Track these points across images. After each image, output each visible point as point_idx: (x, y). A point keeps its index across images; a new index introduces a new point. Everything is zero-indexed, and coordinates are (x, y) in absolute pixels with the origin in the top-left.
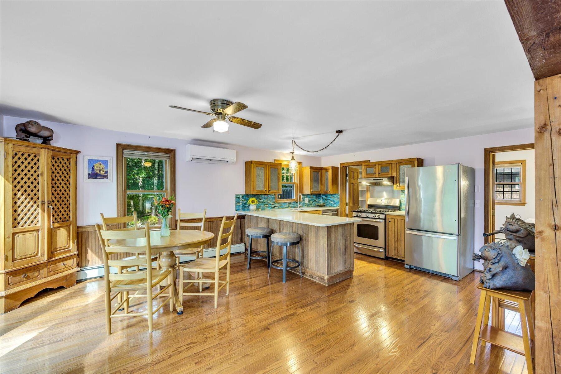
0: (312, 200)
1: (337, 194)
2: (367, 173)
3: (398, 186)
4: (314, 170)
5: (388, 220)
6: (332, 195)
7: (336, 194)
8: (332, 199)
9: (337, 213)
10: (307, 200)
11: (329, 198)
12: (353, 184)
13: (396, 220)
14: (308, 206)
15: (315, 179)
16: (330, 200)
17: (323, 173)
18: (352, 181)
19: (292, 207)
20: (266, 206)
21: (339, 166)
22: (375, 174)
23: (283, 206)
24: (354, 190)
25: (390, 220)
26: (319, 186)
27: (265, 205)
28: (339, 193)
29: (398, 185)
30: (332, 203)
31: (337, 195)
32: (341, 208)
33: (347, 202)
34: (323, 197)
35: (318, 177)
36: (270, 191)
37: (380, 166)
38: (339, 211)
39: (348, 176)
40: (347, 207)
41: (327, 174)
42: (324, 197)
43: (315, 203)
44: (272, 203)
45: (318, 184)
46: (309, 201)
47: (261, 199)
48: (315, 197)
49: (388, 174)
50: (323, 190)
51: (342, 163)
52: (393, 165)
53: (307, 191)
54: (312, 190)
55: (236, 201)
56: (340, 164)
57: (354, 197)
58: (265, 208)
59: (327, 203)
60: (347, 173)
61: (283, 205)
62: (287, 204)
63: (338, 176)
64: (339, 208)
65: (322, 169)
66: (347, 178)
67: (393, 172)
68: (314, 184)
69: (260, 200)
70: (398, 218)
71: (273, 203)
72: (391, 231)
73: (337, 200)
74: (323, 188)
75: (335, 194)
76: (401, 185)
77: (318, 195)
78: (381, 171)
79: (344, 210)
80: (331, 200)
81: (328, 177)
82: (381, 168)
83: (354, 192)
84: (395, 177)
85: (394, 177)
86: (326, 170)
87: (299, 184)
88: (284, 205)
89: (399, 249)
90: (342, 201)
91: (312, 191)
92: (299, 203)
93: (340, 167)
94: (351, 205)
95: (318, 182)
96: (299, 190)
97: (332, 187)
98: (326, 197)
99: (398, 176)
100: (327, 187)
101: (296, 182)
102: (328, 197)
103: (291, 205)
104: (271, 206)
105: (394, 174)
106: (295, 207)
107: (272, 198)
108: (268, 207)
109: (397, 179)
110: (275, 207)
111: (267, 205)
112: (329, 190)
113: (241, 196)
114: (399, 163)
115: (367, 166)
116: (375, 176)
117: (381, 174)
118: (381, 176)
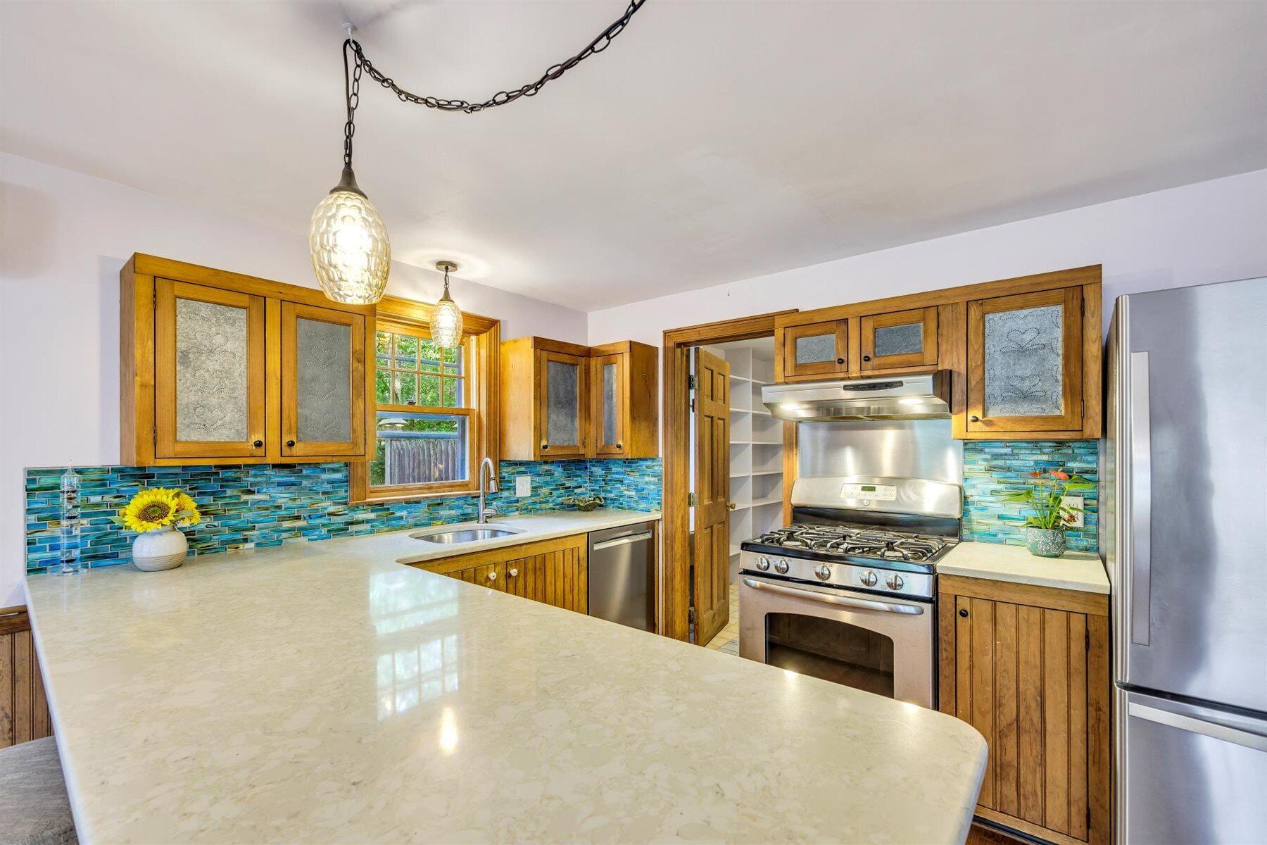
0: (547, 484)
1: (653, 459)
2: (800, 361)
3: (976, 420)
4: (553, 356)
5: (950, 606)
6: (629, 462)
7: (645, 459)
8: (629, 479)
9: (653, 535)
10: (523, 486)
11: (617, 473)
12: (712, 418)
13: (1006, 613)
14: (529, 510)
15: (557, 394)
16: (621, 482)
17: (593, 370)
18: (710, 407)
19: (451, 520)
20: (286, 525)
21: (658, 343)
22: (844, 366)
23: (401, 518)
24: (715, 444)
25: (963, 604)
26: (577, 423)
27: (284, 519)
28: (661, 454)
29: (979, 416)
30: (629, 497)
31: (649, 463)
32: (669, 518)
33: (692, 490)
34: (594, 469)
35: (573, 386)
36: (291, 444)
37: (868, 326)
38: (660, 528)
39: (697, 385)
40: (692, 510)
41: (610, 372)
42: (598, 471)
43: (560, 497)
44: (332, 509)
45: (573, 417)
46: (535, 489)
47: (251, 492)
48: (560, 469)
49: (913, 358)
50: (593, 440)
51: (670, 332)
52: (946, 316)
53: (521, 445)
54: (544, 443)
55: (29, 511)
56: (665, 333)
57: (715, 469)
58: (284, 535)
59: (611, 495)
60: (692, 372)
61: (398, 514)
62: (424, 506)
63: (656, 384)
64: (658, 516)
65: (588, 353)
66: (692, 392)
67: (943, 347)
68: (553, 416)
69: (245, 497)
70: (1017, 598)
71: (340, 508)
72: (971, 668)
73: (650, 483)
74: (593, 433)
75: (641, 459)
76: (992, 415)
77: (575, 463)
78: (875, 346)
79: (679, 522)
80: (625, 482)
81: (614, 387)
82: (875, 330)
83: (715, 451)
84: (959, 374)
85: (955, 377)
86: (606, 356)
87: (488, 414)
88: (404, 513)
89: (1030, 781)
90: (670, 488)
91: (545, 447)
92: (482, 498)
93: (665, 347)
94: (706, 502)
95: (574, 408)
96: (489, 441)
97: (632, 430)
98: (608, 470)
99: (980, 372)
100: (610, 427)
101: (474, 405)
102: (614, 469)
103: (444, 513)
104: (323, 525)
105: (953, 361)
106: (466, 518)
107: (330, 482)
108: (302, 531)
109: (973, 383)
110: (353, 528)
111: (298, 518)
112: (620, 443)
113: (67, 482)
114: (980, 302)
115: (800, 330)
116: (842, 375)
117: (875, 362)
118: (876, 372)
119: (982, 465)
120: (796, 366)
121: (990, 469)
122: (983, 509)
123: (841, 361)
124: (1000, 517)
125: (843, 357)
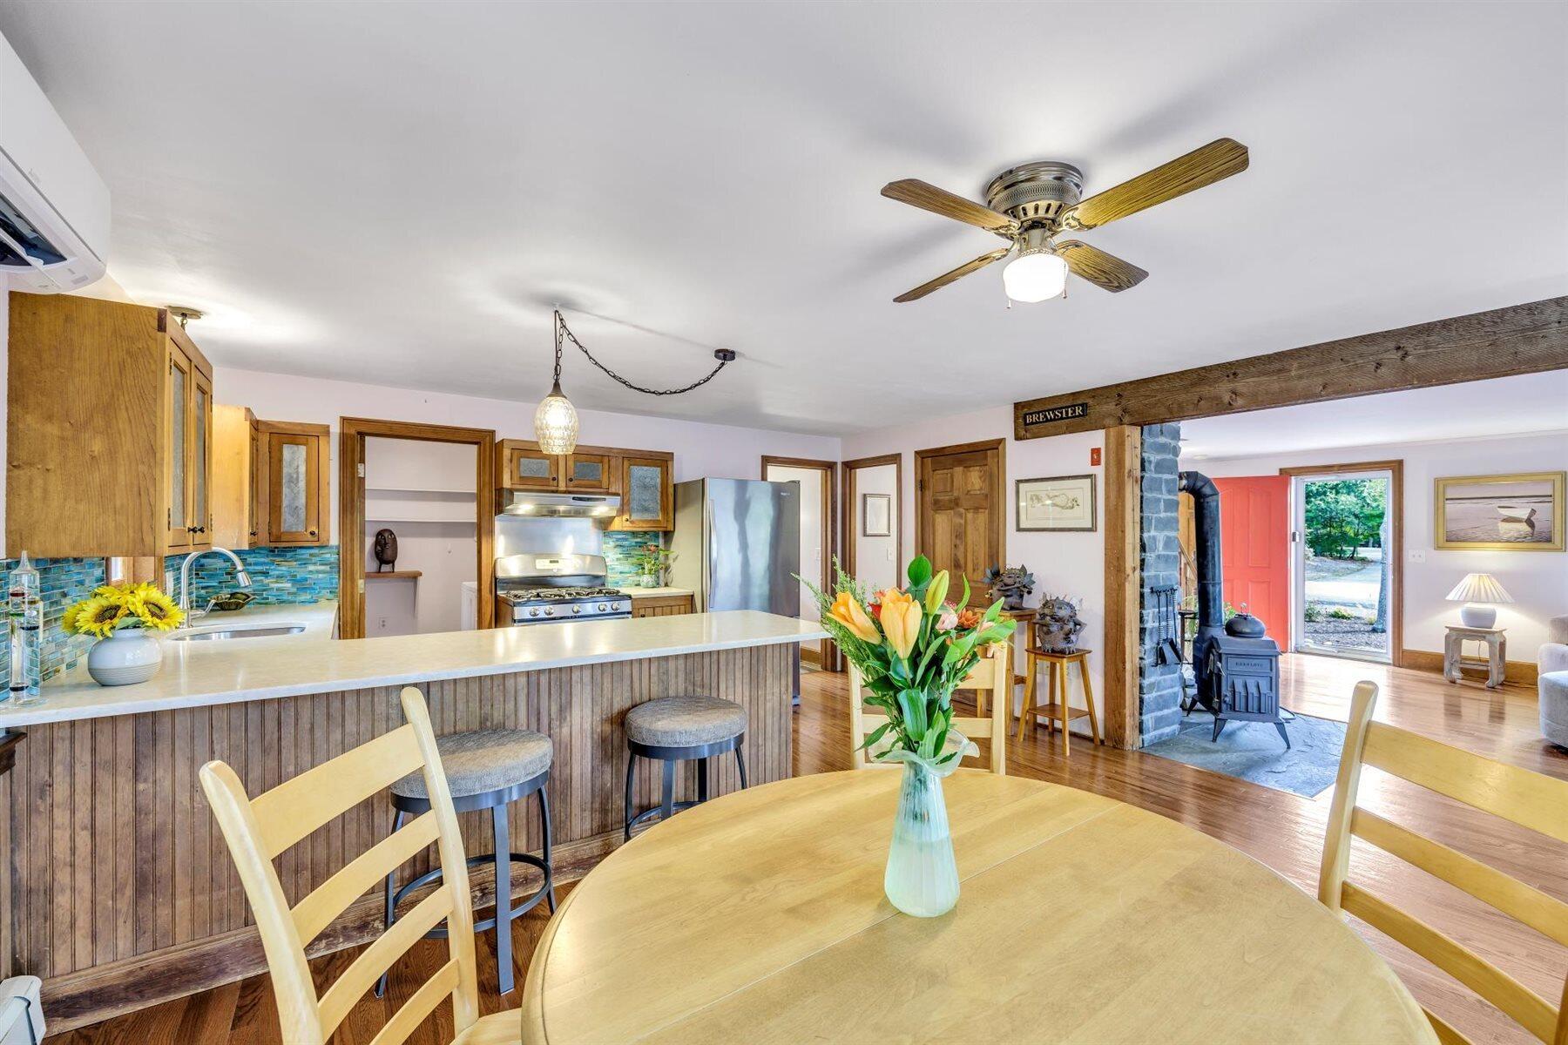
2: (523, 474)
3: (627, 520)
5: (637, 614)
22: (556, 482)
25: (642, 612)
29: (629, 518)
30: (280, 590)
31: (315, 551)
37: (571, 460)
41: (294, 453)
49: (595, 484)
50: (265, 526)
52: (613, 462)
67: (612, 479)
73: (317, 572)
74: (264, 517)
76: (633, 518)
78: (575, 472)
81: (302, 469)
82: (574, 463)
86: (287, 435)
90: (349, 575)
93: (343, 433)
99: (628, 495)
105: (617, 488)
109: (625, 500)
112: (314, 530)
114: (629, 459)
115: (523, 453)
116: (553, 488)
117: (575, 482)
118: (576, 489)
119: (612, 544)
120: (520, 477)
121: (616, 546)
122: (613, 569)
123: (554, 479)
124: (621, 573)
125: (555, 476)
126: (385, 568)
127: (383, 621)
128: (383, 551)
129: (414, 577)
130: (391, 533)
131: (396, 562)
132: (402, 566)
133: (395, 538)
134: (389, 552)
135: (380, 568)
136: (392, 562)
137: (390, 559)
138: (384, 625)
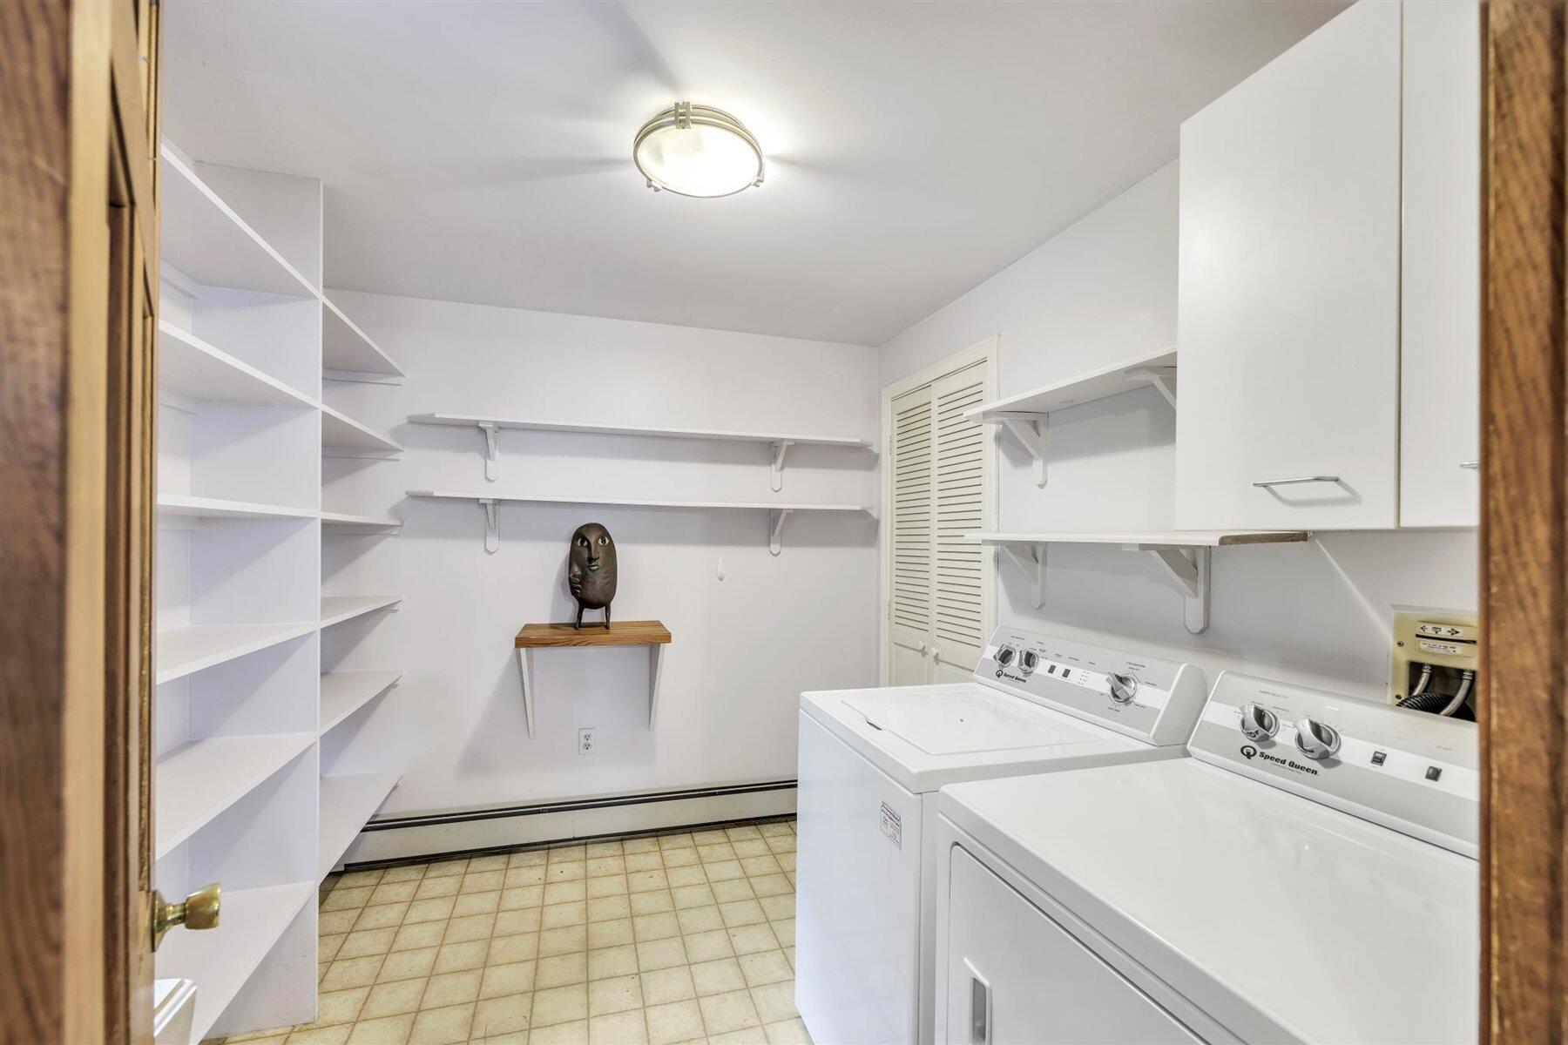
126: (590, 616)
127: (587, 737)
128: (584, 578)
129: (653, 639)
130: (604, 533)
131: (613, 604)
132: (624, 609)
133: (611, 546)
134: (598, 580)
135: (580, 612)
136: (604, 604)
137: (602, 598)
138: (587, 747)
